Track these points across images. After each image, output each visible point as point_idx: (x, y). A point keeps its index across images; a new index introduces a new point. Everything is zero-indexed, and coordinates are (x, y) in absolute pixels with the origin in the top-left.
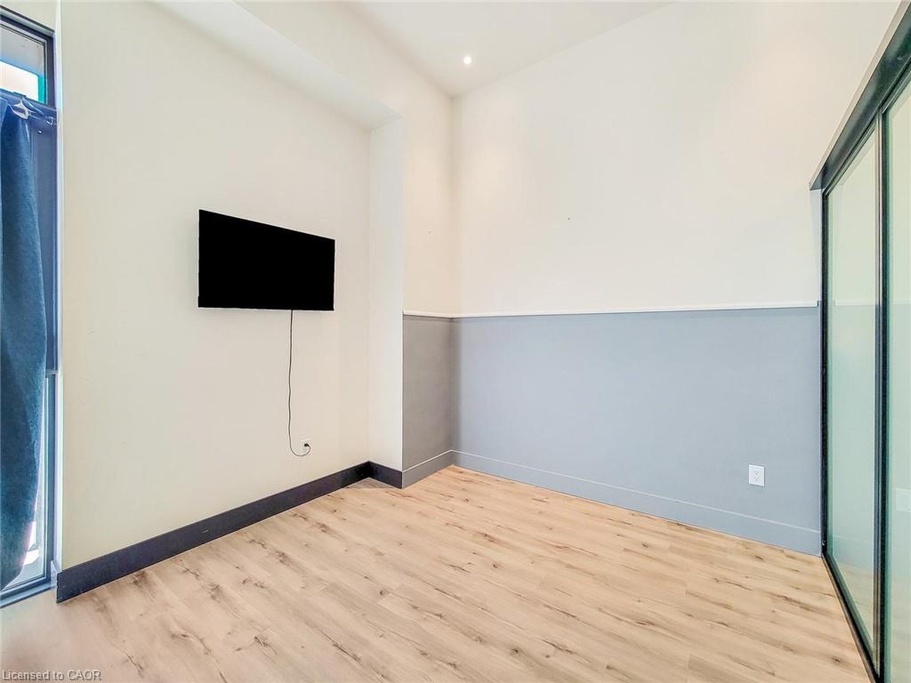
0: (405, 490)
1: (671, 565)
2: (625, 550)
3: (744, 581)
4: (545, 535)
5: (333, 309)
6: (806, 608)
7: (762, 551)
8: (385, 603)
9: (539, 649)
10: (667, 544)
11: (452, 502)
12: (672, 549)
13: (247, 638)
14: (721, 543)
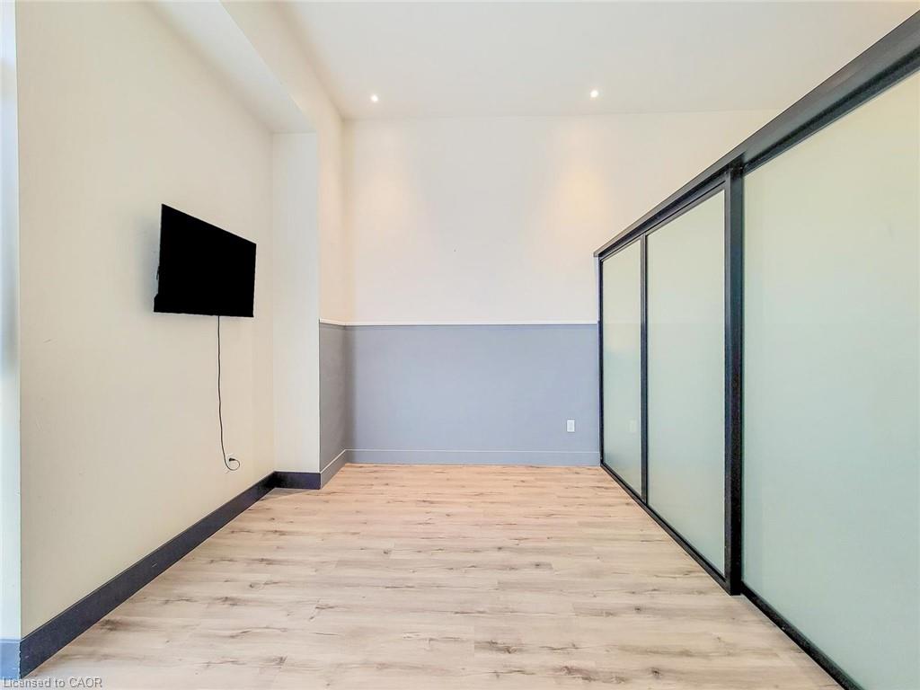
0: (324, 489)
1: (542, 487)
2: (515, 486)
3: (580, 485)
4: (462, 491)
5: (252, 316)
6: (606, 488)
7: (578, 470)
8: (392, 556)
9: (511, 543)
10: (532, 478)
11: (374, 488)
12: (537, 479)
13: (312, 610)
14: (557, 471)
